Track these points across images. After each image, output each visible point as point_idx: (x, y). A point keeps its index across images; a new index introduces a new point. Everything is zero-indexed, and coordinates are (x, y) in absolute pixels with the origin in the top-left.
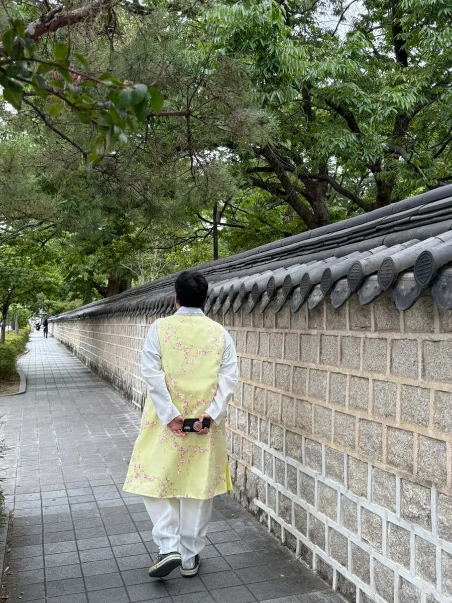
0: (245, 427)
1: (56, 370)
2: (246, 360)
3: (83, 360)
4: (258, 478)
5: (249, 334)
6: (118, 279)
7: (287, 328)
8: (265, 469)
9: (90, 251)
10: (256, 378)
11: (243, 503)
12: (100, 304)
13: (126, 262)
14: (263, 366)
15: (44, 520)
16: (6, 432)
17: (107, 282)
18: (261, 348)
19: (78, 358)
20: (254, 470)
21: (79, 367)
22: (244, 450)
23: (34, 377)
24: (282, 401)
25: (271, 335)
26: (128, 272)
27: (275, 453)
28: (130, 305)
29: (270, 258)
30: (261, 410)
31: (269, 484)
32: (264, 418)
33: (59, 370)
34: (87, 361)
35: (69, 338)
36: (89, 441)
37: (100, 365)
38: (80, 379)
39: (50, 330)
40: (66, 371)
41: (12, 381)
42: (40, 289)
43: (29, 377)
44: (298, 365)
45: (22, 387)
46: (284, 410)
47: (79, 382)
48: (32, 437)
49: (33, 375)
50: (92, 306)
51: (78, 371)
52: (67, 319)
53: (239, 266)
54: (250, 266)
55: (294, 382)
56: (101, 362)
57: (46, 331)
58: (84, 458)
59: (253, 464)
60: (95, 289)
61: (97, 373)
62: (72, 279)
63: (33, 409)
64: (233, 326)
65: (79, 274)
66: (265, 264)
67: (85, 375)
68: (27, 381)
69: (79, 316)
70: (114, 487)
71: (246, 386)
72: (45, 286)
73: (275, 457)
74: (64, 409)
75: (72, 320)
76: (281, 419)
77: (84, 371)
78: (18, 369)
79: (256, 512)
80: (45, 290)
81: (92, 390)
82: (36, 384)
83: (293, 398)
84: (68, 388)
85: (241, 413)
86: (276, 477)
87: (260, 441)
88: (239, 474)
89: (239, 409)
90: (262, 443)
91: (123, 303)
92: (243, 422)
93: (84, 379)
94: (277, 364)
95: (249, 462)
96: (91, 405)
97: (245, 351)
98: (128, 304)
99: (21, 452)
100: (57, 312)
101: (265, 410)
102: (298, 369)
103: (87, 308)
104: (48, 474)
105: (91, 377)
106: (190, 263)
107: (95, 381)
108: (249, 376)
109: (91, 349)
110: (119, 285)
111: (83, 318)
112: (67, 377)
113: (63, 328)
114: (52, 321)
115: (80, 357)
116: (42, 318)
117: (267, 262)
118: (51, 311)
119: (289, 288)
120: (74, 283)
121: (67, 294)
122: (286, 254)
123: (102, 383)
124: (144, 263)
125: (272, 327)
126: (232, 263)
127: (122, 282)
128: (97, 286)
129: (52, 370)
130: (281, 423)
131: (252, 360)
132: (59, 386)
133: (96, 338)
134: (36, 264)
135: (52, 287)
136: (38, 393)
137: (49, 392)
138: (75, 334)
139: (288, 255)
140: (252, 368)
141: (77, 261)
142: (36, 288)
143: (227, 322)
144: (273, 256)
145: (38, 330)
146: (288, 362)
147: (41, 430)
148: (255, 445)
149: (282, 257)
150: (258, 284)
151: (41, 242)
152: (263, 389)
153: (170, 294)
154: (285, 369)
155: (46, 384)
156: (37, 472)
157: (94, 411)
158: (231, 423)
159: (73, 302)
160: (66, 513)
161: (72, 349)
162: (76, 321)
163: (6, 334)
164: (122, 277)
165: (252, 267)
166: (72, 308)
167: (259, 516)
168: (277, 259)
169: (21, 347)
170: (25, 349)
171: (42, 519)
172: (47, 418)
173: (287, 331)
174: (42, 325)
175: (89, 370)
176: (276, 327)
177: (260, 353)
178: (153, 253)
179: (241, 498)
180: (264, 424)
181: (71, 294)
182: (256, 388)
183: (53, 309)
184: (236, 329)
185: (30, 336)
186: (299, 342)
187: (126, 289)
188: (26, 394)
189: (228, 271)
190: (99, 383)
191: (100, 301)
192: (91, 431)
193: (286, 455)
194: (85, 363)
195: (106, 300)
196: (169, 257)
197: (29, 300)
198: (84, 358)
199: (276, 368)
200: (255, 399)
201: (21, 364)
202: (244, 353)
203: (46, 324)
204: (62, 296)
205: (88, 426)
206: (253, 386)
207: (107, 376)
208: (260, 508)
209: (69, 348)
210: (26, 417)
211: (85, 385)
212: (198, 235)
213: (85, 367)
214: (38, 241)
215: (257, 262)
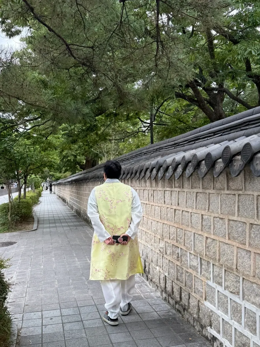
0: (197, 268)
1: (56, 214)
2: (196, 215)
3: (72, 208)
4: (212, 311)
5: (198, 194)
6: (91, 159)
7: (241, 190)
8: (218, 306)
9: (74, 142)
10: (207, 230)
11: (196, 327)
12: (81, 174)
13: (96, 149)
14: (214, 221)
15: (44, 339)
16: (23, 258)
17: (85, 161)
18: (211, 205)
19: (69, 206)
20: (207, 304)
21: (69, 213)
22: (196, 286)
23: (43, 219)
24: (237, 252)
25: (222, 195)
26: (97, 155)
27: (230, 296)
28: (100, 174)
29: (212, 134)
30: (214, 257)
31: (223, 319)
32: (217, 264)
33: (58, 214)
34: (74, 209)
35: (63, 195)
36: (76, 267)
37: (82, 212)
38: (70, 220)
39: (53, 190)
40: (62, 215)
41: (29, 222)
42: (45, 165)
43: (40, 219)
44: (256, 223)
45: (35, 226)
46: (239, 260)
47: (69, 222)
48: (39, 263)
49: (42, 217)
50: (76, 176)
51: (69, 215)
52: (62, 183)
53: (183, 143)
54: (193, 142)
55: (250, 237)
56: (82, 210)
57: (51, 190)
58: (73, 280)
59: (206, 299)
60: (78, 166)
61: (80, 217)
62: (65, 160)
63: (41, 241)
64: (183, 188)
65: (68, 157)
66: (208, 139)
67: (73, 217)
68: (38, 222)
69: (69, 182)
70: (95, 307)
71: (196, 236)
72: (48, 164)
73: (231, 299)
74: (60, 242)
75: (64, 184)
76: (237, 268)
77: (72, 215)
78: (34, 214)
79: (210, 338)
80: (49, 166)
81: (78, 228)
82: (43, 224)
83: (250, 251)
84: (63, 227)
85: (193, 256)
86: (231, 315)
87: (213, 282)
88: (192, 304)
89: (190, 253)
90: (215, 284)
91: (96, 173)
92: (195, 264)
93: (73, 220)
94: (229, 220)
95: (202, 297)
96: (77, 239)
97: (195, 207)
98: (99, 173)
99: (31, 275)
100: (57, 179)
101: (217, 258)
102: (254, 226)
103: (74, 177)
104: (48, 295)
105: (77, 218)
106: (134, 148)
107: (79, 222)
108: (200, 229)
109: (76, 201)
110: (91, 163)
111: (71, 183)
112: (62, 219)
113: (60, 189)
114: (54, 185)
115: (70, 206)
116: (49, 183)
117: (209, 138)
118: (54, 179)
119: (250, 155)
120: (66, 163)
121: (62, 169)
122: (228, 130)
123: (83, 223)
124: (107, 149)
125: (224, 189)
126: (176, 142)
127: (93, 161)
128: (79, 163)
129: (53, 214)
130: (237, 271)
131: (202, 215)
132: (57, 225)
133: (79, 195)
134: (43, 150)
135: (52, 164)
136: (45, 230)
137: (51, 229)
138: (67, 192)
139: (231, 130)
140: (202, 222)
141: (67, 148)
142: (42, 165)
143: (177, 185)
144: (215, 133)
145: (47, 189)
146: (243, 220)
147: (45, 257)
148: (208, 284)
149: (224, 132)
150: (212, 154)
151: (45, 136)
152: (214, 240)
153: (129, 166)
154: (240, 225)
155: (50, 223)
156: (40, 292)
157: (79, 243)
158: (182, 263)
159: (65, 173)
160: (59, 332)
161: (65, 201)
162: (67, 184)
163: (27, 193)
164: (93, 158)
165: (195, 143)
166: (65, 177)
167: (213, 342)
168: (220, 134)
169: (36, 200)
170: (39, 201)
171: (42, 338)
172: (49, 248)
173: (240, 192)
174: (49, 187)
175: (75, 214)
176: (228, 189)
177: (210, 210)
178: (111, 143)
179: (194, 323)
180: (216, 269)
181: (64, 169)
182: (207, 238)
183: (54, 178)
184: (186, 190)
185: (42, 193)
186: (255, 203)
187: (96, 165)
188: (37, 231)
189: (173, 148)
190: (82, 223)
191: (80, 172)
192: (78, 258)
193: (243, 299)
194: (73, 210)
195: (85, 171)
196: (121, 145)
197: (39, 172)
198: (72, 206)
199: (228, 224)
200: (207, 247)
201: (36, 211)
202: (194, 209)
203: (51, 186)
204: (59, 170)
205: (76, 254)
206: (205, 237)
207: (86, 219)
208: (213, 336)
209: (64, 200)
210: (36, 247)
211: (73, 224)
212: (140, 131)
213: (73, 212)
214: (44, 136)
215: (200, 139)
